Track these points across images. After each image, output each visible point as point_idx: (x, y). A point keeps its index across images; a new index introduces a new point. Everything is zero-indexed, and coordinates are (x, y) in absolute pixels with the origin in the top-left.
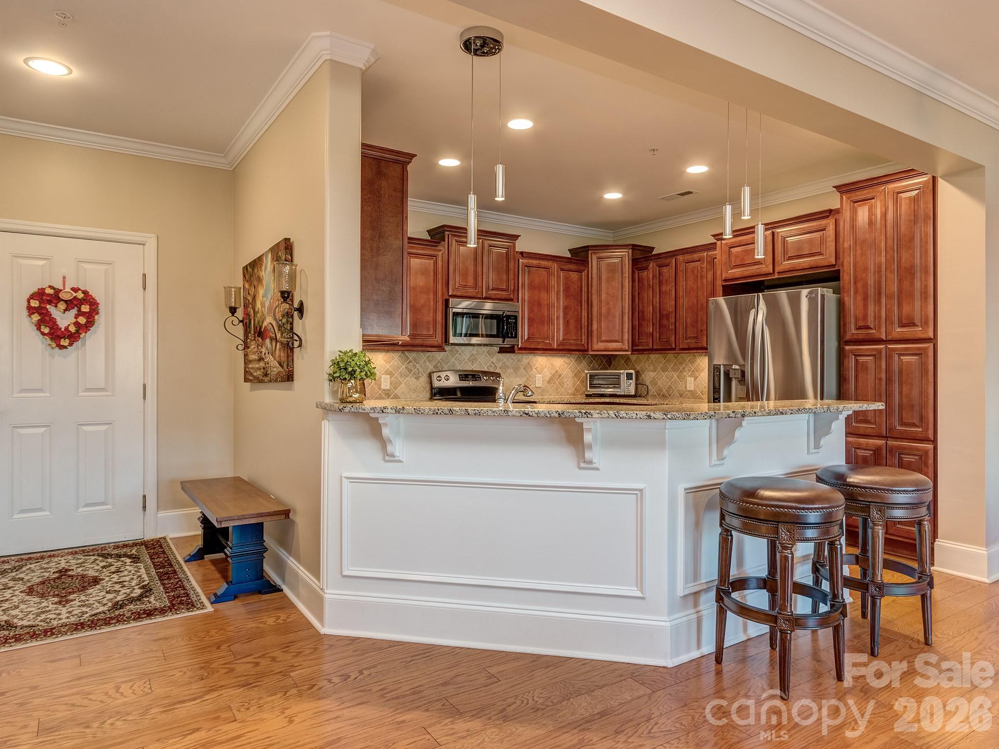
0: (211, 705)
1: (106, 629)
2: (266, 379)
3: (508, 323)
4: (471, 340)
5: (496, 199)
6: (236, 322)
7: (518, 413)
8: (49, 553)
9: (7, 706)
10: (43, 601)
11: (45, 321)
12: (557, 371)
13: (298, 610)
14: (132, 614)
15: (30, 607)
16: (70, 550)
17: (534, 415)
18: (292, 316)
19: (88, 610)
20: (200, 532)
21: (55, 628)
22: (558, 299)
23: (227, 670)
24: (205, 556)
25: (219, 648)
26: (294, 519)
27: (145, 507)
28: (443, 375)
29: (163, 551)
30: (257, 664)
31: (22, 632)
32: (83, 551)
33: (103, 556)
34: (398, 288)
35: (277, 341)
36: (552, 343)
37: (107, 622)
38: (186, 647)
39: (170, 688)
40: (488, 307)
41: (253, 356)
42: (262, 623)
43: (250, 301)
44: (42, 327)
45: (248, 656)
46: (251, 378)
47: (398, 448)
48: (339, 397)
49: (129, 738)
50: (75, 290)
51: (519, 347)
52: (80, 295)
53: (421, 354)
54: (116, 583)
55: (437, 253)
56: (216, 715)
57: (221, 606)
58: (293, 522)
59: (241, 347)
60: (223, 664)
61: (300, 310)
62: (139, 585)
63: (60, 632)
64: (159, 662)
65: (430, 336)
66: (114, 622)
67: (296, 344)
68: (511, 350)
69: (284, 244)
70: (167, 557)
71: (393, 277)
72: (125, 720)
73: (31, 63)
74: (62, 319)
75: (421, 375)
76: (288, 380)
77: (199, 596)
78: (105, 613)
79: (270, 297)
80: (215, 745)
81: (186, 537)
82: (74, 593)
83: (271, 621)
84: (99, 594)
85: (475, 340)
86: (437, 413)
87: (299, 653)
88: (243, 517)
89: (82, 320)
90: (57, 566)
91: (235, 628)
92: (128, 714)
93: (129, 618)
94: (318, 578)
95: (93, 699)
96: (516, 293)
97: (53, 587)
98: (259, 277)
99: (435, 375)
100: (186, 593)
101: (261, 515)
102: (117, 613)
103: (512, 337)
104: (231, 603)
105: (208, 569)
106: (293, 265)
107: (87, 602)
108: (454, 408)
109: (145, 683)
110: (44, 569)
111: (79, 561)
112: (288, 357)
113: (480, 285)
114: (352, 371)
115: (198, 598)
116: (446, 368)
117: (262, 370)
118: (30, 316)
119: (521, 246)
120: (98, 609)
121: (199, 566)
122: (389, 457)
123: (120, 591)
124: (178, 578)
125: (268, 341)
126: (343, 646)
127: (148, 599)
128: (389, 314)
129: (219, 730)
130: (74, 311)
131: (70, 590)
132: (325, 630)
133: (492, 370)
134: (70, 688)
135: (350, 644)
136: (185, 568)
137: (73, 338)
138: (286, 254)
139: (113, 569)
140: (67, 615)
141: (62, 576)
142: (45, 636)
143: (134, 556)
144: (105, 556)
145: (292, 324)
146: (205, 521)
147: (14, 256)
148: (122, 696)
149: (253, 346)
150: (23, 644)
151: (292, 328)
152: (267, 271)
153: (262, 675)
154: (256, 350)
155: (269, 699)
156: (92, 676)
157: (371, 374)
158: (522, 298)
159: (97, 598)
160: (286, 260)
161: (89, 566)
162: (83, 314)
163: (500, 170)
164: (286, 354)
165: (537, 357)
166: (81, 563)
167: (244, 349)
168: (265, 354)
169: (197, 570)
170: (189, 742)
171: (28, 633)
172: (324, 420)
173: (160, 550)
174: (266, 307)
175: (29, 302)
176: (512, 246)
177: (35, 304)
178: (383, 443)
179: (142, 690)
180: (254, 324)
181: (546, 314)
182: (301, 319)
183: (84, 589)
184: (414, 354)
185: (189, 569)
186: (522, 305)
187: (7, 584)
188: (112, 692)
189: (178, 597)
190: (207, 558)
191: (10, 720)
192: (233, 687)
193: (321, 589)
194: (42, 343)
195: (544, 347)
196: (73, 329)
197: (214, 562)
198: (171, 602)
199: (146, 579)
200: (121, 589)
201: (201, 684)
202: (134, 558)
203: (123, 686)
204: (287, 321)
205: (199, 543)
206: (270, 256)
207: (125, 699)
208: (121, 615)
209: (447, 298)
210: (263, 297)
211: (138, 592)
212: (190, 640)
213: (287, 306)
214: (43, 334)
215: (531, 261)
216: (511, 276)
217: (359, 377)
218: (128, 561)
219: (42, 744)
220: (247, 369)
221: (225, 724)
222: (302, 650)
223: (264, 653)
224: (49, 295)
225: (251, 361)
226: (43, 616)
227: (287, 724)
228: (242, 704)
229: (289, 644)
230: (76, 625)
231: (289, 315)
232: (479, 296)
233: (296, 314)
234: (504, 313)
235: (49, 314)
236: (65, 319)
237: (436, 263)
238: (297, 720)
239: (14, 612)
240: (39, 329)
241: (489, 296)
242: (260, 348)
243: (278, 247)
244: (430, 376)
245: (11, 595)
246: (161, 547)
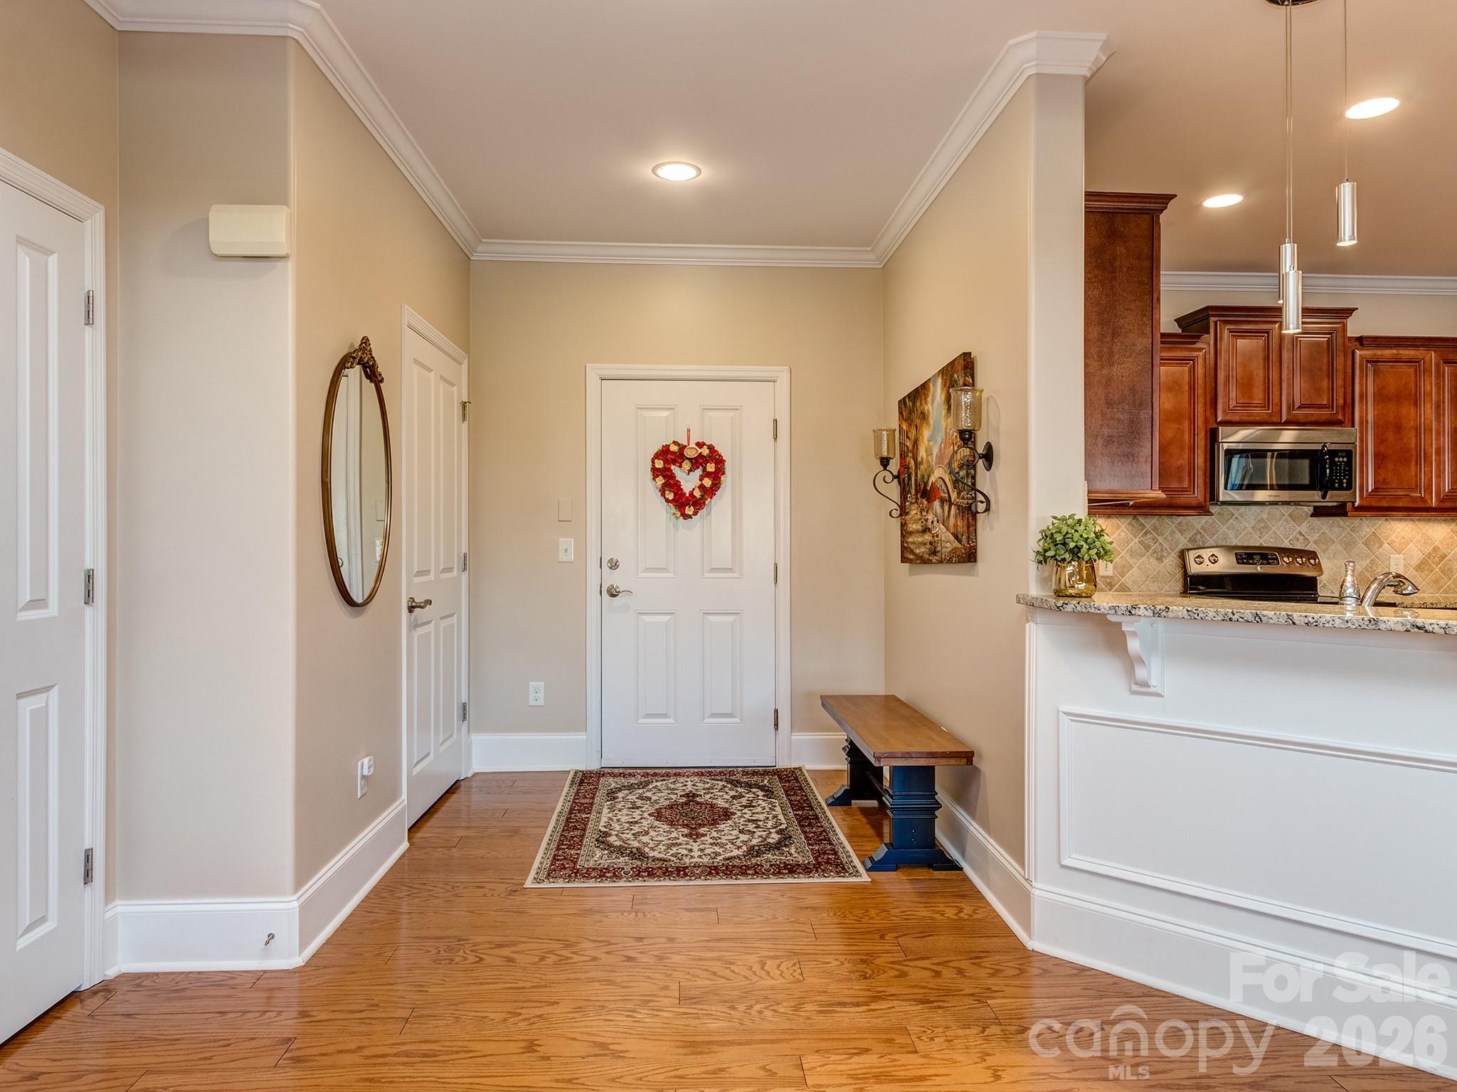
0: (880, 1020)
1: (743, 881)
2: (934, 559)
3: (1333, 464)
4: (1253, 495)
5: (1339, 244)
6: (889, 478)
7: (1400, 625)
8: (674, 771)
9: (645, 956)
10: (672, 830)
11: (671, 484)
12: (1436, 549)
13: (989, 905)
14: (771, 866)
15: (661, 835)
16: (696, 770)
17: (1437, 629)
18: (974, 467)
19: (721, 850)
20: (844, 766)
21: (687, 867)
22: (1439, 416)
23: (897, 973)
24: (852, 801)
25: (882, 937)
26: (977, 766)
27: (777, 725)
28: (1206, 554)
29: (800, 786)
30: (938, 974)
31: (653, 865)
32: (710, 773)
33: (731, 782)
34: (1145, 415)
35: (951, 504)
36: (1427, 498)
37: (743, 871)
38: (839, 926)
39: (826, 981)
40: (1288, 438)
41: (914, 526)
42: (938, 912)
43: (910, 448)
44: (667, 492)
45: (924, 959)
46: (912, 557)
47: (1155, 672)
48: (1054, 587)
49: (782, 1037)
50: (700, 445)
51: (1356, 504)
52: (705, 451)
53: (1167, 520)
54: (749, 821)
55: (1195, 354)
56: (889, 1036)
57: (882, 876)
58: (976, 771)
59: (895, 513)
60: (892, 963)
61: (988, 457)
62: (775, 828)
63: (693, 874)
64: (809, 940)
65: (1183, 490)
66: (751, 872)
67: (981, 507)
68: (1340, 511)
69: (962, 361)
70: (806, 796)
71: (1137, 397)
72: (775, 1011)
73: (659, 172)
74: (686, 482)
75: (1166, 555)
76: (969, 561)
77: (850, 856)
78: (740, 859)
79: (939, 440)
80: (892, 1081)
81: (826, 771)
82: (704, 825)
83: (950, 912)
84: (731, 832)
85: (1261, 495)
86: (1231, 619)
87: (997, 971)
88: (908, 756)
89: (708, 482)
90: (684, 788)
91: (902, 912)
92: (778, 1004)
93: (768, 870)
94: (1022, 864)
95: (736, 971)
96: (1348, 411)
97: (681, 815)
98: (923, 413)
99: (1192, 555)
100: (834, 850)
101: (932, 755)
102: (754, 861)
103: (1341, 488)
104: (892, 874)
105: (858, 820)
106: (974, 390)
107: (719, 841)
108: (1265, 613)
109: (794, 965)
110: (671, 789)
111: (707, 786)
112: (968, 527)
113: (1276, 400)
114: (1074, 548)
115: (850, 859)
116: (1211, 542)
117: (928, 546)
118: (654, 479)
119: (1355, 327)
120: (732, 851)
121: (846, 814)
122: (1141, 688)
123: (754, 832)
124: (822, 827)
125: (937, 504)
126: (1065, 976)
127: (787, 849)
128: (1130, 457)
129: (895, 1060)
130: (699, 472)
131: (700, 821)
132: (1033, 944)
133: (1299, 547)
134: (710, 949)
135: (1075, 975)
136: (828, 813)
137: (698, 504)
138: (966, 375)
139: (744, 801)
140: (699, 853)
141: (690, 802)
142: (678, 875)
143: (766, 788)
144: (736, 783)
145: (974, 477)
146: (854, 753)
147: (638, 408)
148: (769, 976)
149: (914, 511)
150: (657, 880)
151: (974, 484)
152: (935, 403)
153: (947, 993)
154: (918, 516)
155: (960, 1032)
156: (730, 939)
157: (1103, 554)
158: (1361, 418)
159: (730, 837)
160: (965, 385)
161: (717, 794)
162: (708, 475)
163: (1346, 192)
164: (966, 522)
165: (1392, 523)
166: (709, 789)
167: (901, 515)
168: (932, 522)
169: (844, 820)
170: (857, 1066)
171: (660, 868)
172: (1028, 621)
173: (796, 784)
174: (934, 455)
175: (653, 462)
176: (1340, 330)
177: (659, 464)
178: (1130, 663)
179: (791, 974)
180: (916, 480)
181: (1413, 446)
182: (988, 471)
183: (714, 823)
184: (1154, 521)
185: (833, 816)
186: (1361, 432)
187: (635, 802)
188: (756, 967)
189: (824, 853)
190: (855, 804)
191: (650, 975)
192: (907, 1000)
193: (1026, 880)
194: (667, 512)
195: (1410, 505)
196: (697, 494)
197: (865, 812)
198: (816, 859)
199: (784, 821)
200: (755, 830)
201: (864, 984)
202: (766, 791)
203: (769, 962)
204: (968, 475)
205: (844, 783)
206: (939, 381)
207: (772, 982)
208: (758, 865)
209: (1215, 426)
210: (929, 441)
211: (775, 838)
212: (845, 916)
213: (967, 452)
214: (667, 501)
215: (1379, 352)
216: (1339, 382)
217: (1086, 557)
218: (761, 793)
219: (685, 1016)
220: (905, 545)
221: (903, 1053)
222: (1001, 968)
223: (946, 959)
224: (673, 453)
225: (911, 533)
226: (674, 850)
227: (992, 1079)
228: (924, 1029)
229: (981, 955)
230: (710, 867)
231: (970, 465)
232: (1275, 419)
233: (980, 464)
234: (1324, 446)
235: (672, 476)
236: (689, 481)
237: (1193, 371)
238: (1006, 1076)
239: (645, 839)
240: (663, 494)
241: (1294, 419)
242: (924, 513)
243: (952, 368)
244: (1182, 555)
245: (640, 817)
246: (796, 779)
